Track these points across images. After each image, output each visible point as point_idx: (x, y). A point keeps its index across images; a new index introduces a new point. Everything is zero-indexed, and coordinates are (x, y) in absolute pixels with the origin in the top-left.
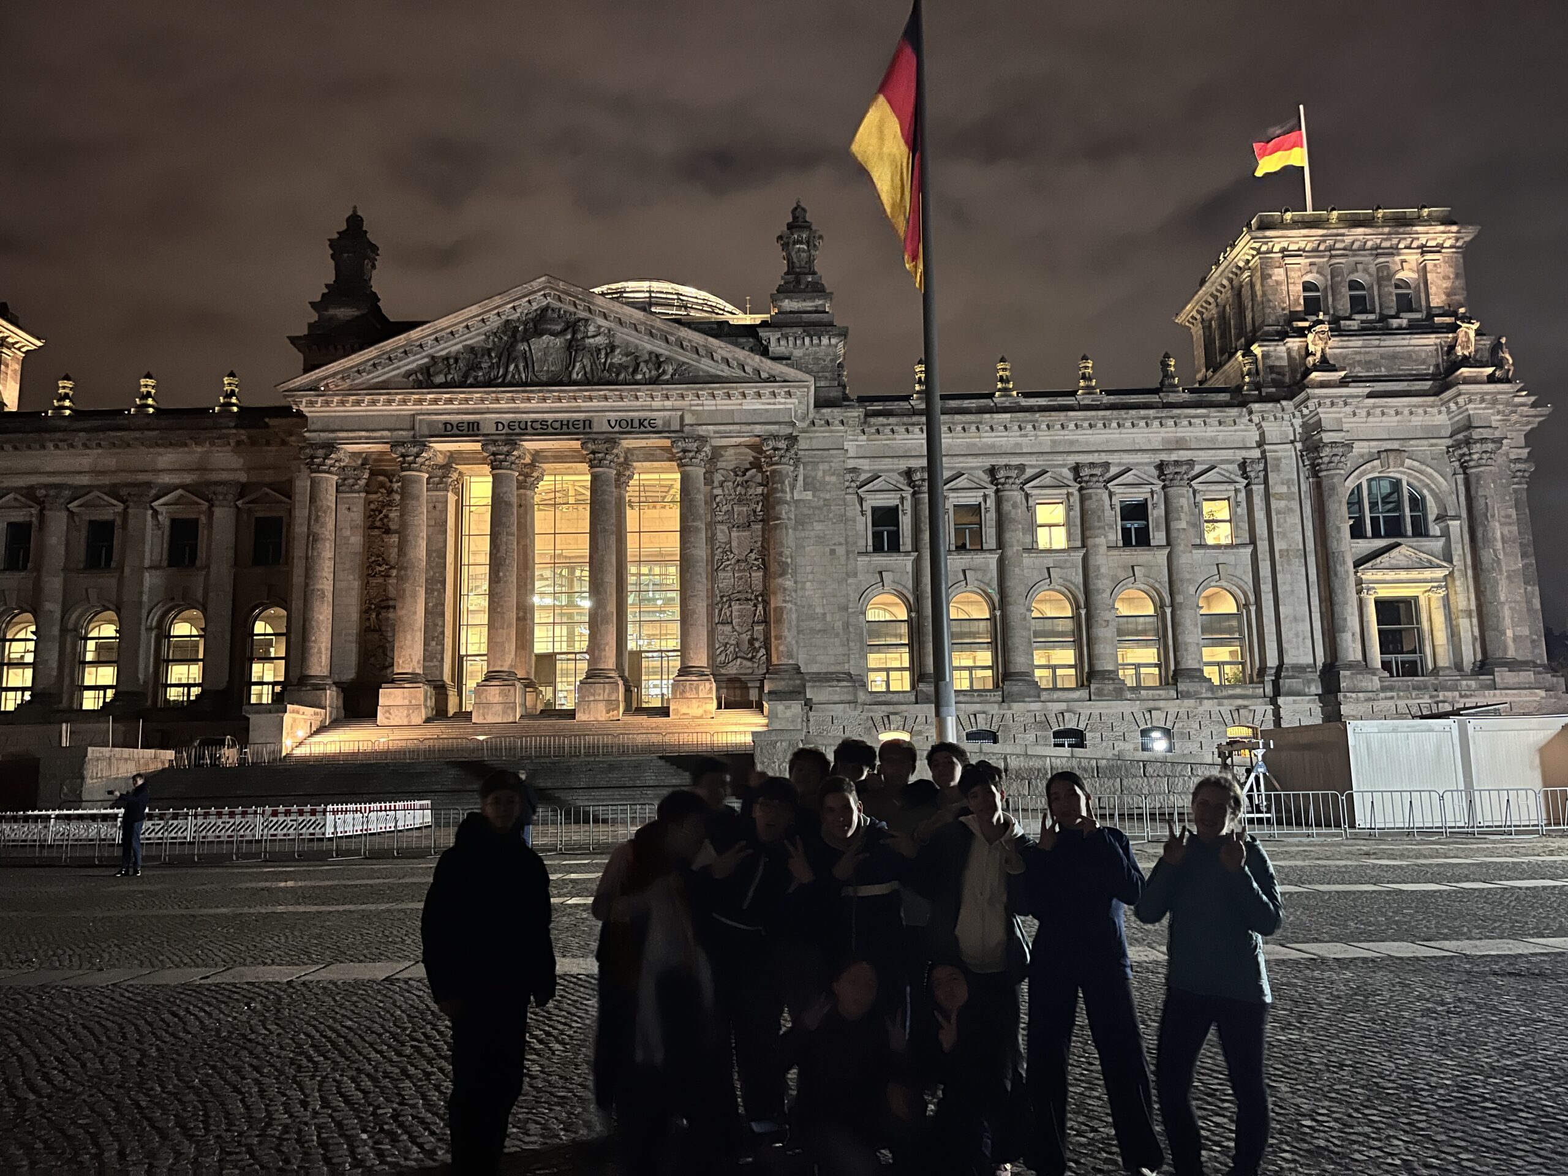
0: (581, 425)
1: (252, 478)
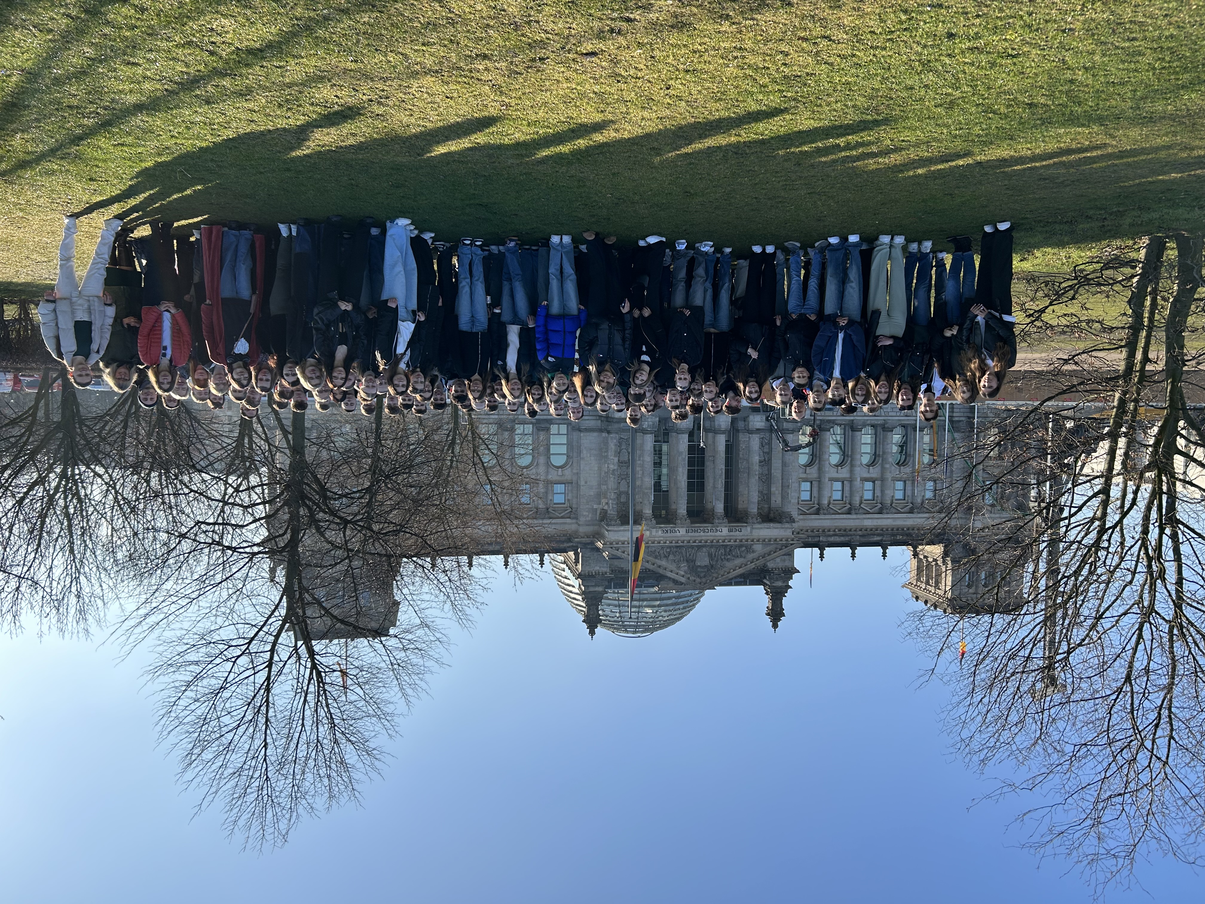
0: (690, 531)
1: (813, 517)
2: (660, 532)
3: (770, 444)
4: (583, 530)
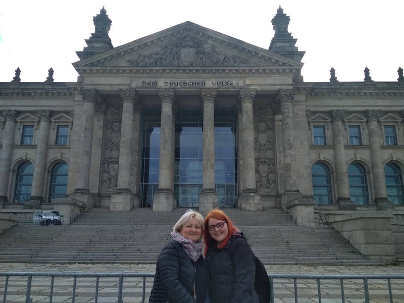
0: (201, 84)
1: (57, 109)
2: (234, 83)
3: (102, 182)
4: (303, 98)
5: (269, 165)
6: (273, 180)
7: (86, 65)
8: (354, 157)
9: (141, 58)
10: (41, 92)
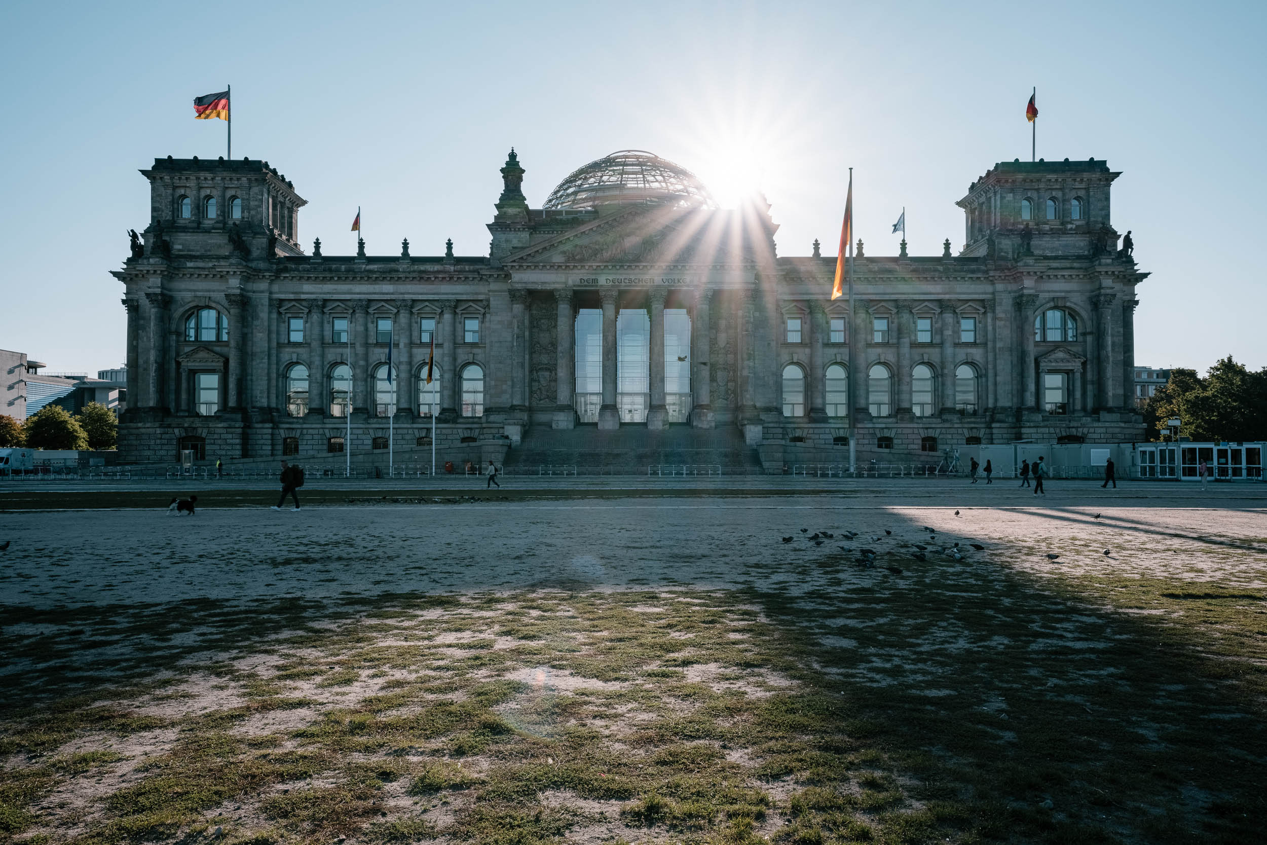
0: (649, 281)
1: (464, 297)
2: (688, 280)
5: (729, 372)
6: (732, 389)
7: (514, 261)
8: (833, 357)
9: (578, 249)
10: (444, 276)
